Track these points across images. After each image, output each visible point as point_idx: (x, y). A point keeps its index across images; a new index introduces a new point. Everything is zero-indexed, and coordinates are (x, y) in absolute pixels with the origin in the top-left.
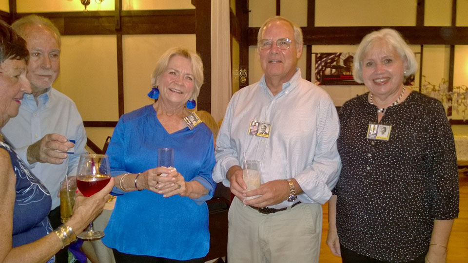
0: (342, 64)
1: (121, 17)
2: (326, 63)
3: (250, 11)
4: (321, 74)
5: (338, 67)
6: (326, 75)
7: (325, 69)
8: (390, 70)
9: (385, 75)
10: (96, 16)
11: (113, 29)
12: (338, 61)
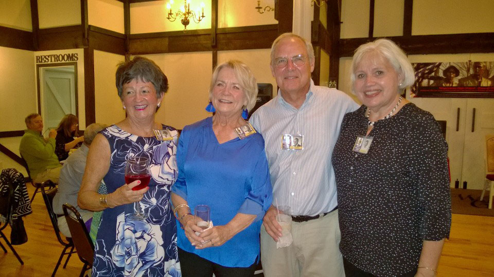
0: (441, 74)
1: (216, 34)
2: (423, 74)
3: (342, 23)
4: (417, 85)
5: (436, 78)
6: (423, 87)
7: (422, 81)
8: (382, 83)
9: (376, 87)
10: (195, 34)
11: (210, 45)
12: (437, 72)
